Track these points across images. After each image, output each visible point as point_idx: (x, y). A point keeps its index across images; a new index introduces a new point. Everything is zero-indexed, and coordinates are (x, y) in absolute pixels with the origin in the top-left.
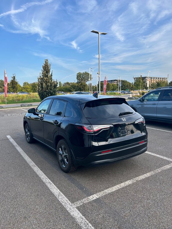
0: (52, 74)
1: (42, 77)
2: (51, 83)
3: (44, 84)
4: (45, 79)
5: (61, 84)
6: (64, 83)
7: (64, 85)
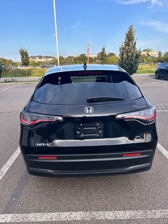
0: (136, 42)
1: (124, 46)
2: (133, 53)
3: (125, 55)
4: (126, 49)
5: (161, 54)
6: (166, 53)
7: (165, 55)
